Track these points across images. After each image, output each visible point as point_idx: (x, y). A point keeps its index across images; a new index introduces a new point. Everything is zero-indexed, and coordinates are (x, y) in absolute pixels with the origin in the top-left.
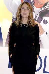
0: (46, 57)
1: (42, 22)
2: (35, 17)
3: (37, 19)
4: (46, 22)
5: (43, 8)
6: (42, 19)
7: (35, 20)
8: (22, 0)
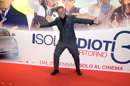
0: (55, 36)
1: (52, 16)
2: (48, 13)
3: (49, 14)
4: (54, 16)
5: (53, 7)
6: (53, 14)
7: (48, 14)
8: (40, 2)
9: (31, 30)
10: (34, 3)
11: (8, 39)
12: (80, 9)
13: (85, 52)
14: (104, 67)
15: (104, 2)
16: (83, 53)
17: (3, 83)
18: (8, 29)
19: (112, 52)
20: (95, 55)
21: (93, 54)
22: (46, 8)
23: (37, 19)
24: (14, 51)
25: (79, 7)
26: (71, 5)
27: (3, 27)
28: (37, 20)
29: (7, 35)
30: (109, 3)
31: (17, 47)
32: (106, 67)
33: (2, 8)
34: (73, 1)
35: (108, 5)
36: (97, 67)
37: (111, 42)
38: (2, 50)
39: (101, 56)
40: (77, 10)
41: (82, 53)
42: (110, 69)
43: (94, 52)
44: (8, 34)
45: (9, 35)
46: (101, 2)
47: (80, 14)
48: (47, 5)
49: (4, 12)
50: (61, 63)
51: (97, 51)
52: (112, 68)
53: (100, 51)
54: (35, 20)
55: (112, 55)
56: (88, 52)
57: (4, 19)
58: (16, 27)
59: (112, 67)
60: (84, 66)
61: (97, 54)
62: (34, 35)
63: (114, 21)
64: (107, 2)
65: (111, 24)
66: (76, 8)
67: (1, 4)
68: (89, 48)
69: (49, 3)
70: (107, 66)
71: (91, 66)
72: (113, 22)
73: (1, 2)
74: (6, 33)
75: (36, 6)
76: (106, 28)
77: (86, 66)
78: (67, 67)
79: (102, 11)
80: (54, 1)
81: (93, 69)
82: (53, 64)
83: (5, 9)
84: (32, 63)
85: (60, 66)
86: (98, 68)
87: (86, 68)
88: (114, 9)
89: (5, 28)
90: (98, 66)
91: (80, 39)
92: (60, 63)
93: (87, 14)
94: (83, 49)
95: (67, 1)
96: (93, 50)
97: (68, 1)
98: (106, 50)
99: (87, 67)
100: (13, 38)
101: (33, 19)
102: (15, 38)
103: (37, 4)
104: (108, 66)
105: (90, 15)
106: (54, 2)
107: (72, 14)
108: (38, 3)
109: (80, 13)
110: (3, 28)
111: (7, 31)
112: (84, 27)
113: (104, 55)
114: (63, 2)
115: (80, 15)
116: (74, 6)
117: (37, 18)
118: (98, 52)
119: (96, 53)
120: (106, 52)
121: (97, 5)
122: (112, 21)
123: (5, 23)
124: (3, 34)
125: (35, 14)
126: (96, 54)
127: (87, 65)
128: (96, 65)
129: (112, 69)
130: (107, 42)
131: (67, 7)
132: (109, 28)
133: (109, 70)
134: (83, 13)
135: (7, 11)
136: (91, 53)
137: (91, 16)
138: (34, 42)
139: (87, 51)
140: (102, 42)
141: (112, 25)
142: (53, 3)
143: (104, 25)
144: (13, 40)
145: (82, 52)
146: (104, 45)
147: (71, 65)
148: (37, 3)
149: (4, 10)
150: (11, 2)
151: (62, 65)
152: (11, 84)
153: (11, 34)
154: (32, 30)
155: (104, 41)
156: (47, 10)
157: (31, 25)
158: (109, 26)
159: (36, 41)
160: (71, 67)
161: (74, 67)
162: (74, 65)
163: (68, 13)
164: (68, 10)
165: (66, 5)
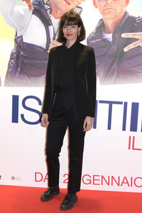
2: (55, 35)
7: (54, 39)
8: (30, 6)
9: (7, 84)
10: (12, 10)
22: (47, 23)
23: (22, 53)
26: (119, 10)
28: (23, 56)
48: (50, 13)
50: (96, 178)
54: (17, 56)
62: (15, 99)
66: (132, 19)
69: (56, 7)
75: (21, 17)
78: (114, 188)
80: (70, 2)
84: (13, 178)
85: (92, 188)
92: (91, 178)
101: (12, 54)
103: (22, 12)
106: (69, 4)
107: (123, 35)
108: (24, 10)
114: (95, 4)
116: (126, 13)
117: (23, 50)
125: (19, 40)
131: (107, 16)
138: (15, 120)
142: (68, 6)
147: (125, 181)
148: (23, 8)
151: (100, 182)
154: (9, 86)
156: (51, 28)
157: (8, 72)
159: (22, 116)
160: (125, 188)
161: (133, 189)
162: (133, 182)
163: (109, 33)
164: (110, 23)
165: (103, 12)
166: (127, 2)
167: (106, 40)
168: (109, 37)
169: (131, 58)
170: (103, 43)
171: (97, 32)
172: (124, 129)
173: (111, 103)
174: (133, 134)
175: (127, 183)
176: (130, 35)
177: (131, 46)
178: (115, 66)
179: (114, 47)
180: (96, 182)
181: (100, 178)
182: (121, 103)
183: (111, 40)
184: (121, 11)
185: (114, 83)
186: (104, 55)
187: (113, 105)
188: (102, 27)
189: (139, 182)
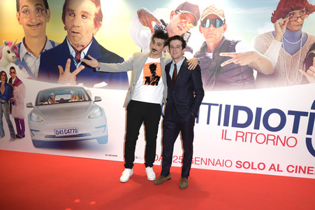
8: (152, 31)
10: (139, 34)
11: (86, 108)
12: (237, 42)
13: (249, 135)
14: (290, 169)
15: (289, 28)
16: (244, 137)
17: (77, 201)
18: (86, 88)
19: (309, 136)
20: (271, 143)
21: (267, 140)
24: (100, 134)
25: (236, 40)
26: (218, 35)
27: (77, 84)
29: (85, 101)
30: (300, 29)
31: (105, 126)
32: (294, 169)
33: (75, 45)
34: (222, 27)
35: (297, 34)
36: (274, 169)
37: (305, 114)
38: (75, 130)
39: (284, 145)
40: (229, 46)
41: (242, 137)
42: (304, 172)
43: (268, 135)
44: (87, 99)
45: (90, 100)
46: (282, 28)
47: (237, 54)
49: (78, 53)
50: (197, 159)
51: (276, 134)
52: (309, 170)
53: (281, 133)
55: (309, 141)
56: (254, 136)
57: (80, 68)
58: (104, 84)
59: (309, 168)
60: (247, 165)
61: (275, 140)
63: (311, 68)
64: (296, 28)
65: (305, 74)
66: (228, 42)
67: (73, 37)
68: (257, 127)
69: (172, 32)
70: (297, 167)
71: (261, 166)
72: (308, 71)
73: (74, 32)
74: (82, 97)
76: (294, 84)
77: (251, 165)
78: (210, 167)
79: (285, 47)
80: (182, 28)
81: (266, 172)
82: (181, 161)
83: (81, 48)
84: (137, 158)
85: (193, 166)
86: (278, 170)
87: (250, 171)
88: (312, 43)
89: (81, 85)
90: (278, 165)
91: (237, 109)
92: (194, 160)
93: (252, 53)
94: (244, 130)
95: (210, 26)
96: (267, 132)
97: (212, 28)
98: (295, 130)
99: (252, 168)
100: (97, 106)
102: (101, 106)
103: (146, 36)
104: (300, 167)
105: (259, 55)
106: (181, 30)
107: (221, 54)
109: (237, 52)
110: (76, 86)
111: (86, 91)
112: (247, 83)
113: (291, 142)
114: (200, 30)
115: (238, 56)
116: (223, 37)
118: (278, 136)
119: (273, 138)
120: (294, 135)
121: (275, 34)
122: (307, 68)
123: (80, 76)
124: (77, 97)
126: (273, 140)
127: (253, 163)
128: (273, 165)
129: (308, 173)
130: (298, 115)
131: (210, 40)
132: (301, 84)
133: (301, 175)
134: (243, 51)
135: (86, 51)
136: (261, 139)
137: (260, 59)
139: (252, 133)
140: (286, 113)
141: (307, 76)
143: (289, 77)
144: (97, 111)
145: (242, 134)
146: (290, 120)
147: (218, 162)
148: (147, 33)
149: (79, 49)
150: (94, 31)
151: (200, 163)
152: (93, 203)
153: (93, 99)
155: (290, 113)
158: (301, 80)
160: (218, 168)
161: (224, 169)
162: (224, 163)
163: (211, 52)
164: (211, 45)
165: (206, 36)
166: (225, 29)
167: (208, 58)
168: (210, 55)
169: (226, 71)
170: (206, 60)
171: (201, 51)
172: (219, 124)
173: (210, 105)
174: (225, 128)
175: (220, 164)
176: (226, 54)
177: (227, 63)
178: (214, 77)
179: (214, 63)
180: (197, 162)
181: (200, 160)
182: (217, 105)
183: (211, 57)
184: (220, 37)
185: (213, 90)
186: (206, 69)
187: (212, 106)
188: (205, 48)
189: (228, 164)
